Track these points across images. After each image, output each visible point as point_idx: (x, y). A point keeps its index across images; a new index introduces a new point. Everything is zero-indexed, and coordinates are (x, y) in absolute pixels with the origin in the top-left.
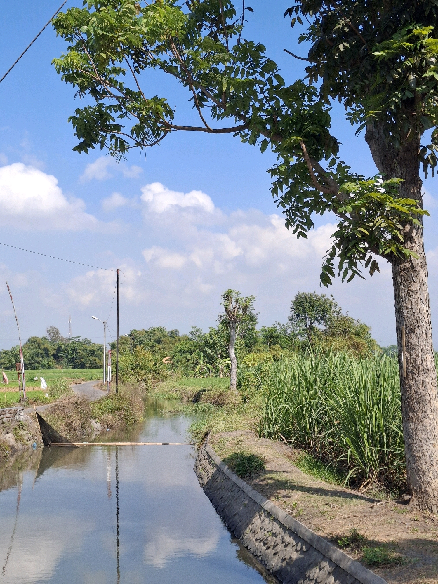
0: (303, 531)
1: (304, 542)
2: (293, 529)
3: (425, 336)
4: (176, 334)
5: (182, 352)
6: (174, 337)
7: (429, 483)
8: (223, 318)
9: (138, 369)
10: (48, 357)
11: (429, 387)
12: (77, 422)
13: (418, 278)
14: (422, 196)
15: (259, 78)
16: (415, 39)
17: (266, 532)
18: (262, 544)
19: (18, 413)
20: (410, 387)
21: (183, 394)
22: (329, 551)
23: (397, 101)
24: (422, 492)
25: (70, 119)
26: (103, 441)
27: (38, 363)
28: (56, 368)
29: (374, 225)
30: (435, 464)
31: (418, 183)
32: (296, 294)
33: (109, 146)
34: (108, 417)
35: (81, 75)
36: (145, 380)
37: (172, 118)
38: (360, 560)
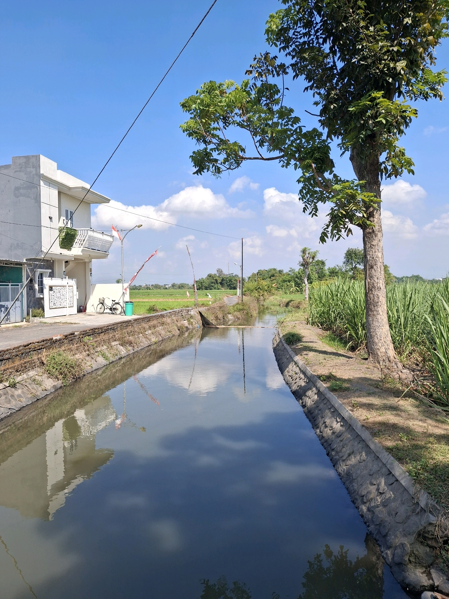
0: (308, 372)
1: (308, 378)
2: (304, 371)
3: (379, 270)
4: (282, 272)
5: (284, 281)
6: (281, 273)
7: (378, 349)
8: (301, 263)
9: (259, 290)
10: (217, 283)
11: (381, 298)
12: (220, 316)
13: (377, 238)
14: (381, 192)
15: (290, 127)
16: (373, 99)
17: (293, 372)
18: (291, 378)
19: (190, 311)
20: (370, 298)
21: (281, 303)
22: (316, 382)
23: (362, 136)
24: (375, 354)
25: (190, 156)
26: (234, 325)
27: (213, 287)
28: (221, 289)
29: (349, 209)
30: (382, 339)
31: (378, 184)
32: (347, 249)
33: (212, 171)
34: (238, 314)
35: (196, 133)
36: (263, 295)
37: (245, 152)
38: (328, 388)
